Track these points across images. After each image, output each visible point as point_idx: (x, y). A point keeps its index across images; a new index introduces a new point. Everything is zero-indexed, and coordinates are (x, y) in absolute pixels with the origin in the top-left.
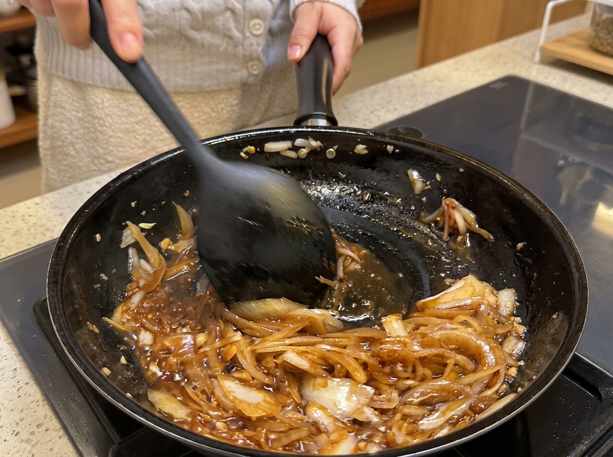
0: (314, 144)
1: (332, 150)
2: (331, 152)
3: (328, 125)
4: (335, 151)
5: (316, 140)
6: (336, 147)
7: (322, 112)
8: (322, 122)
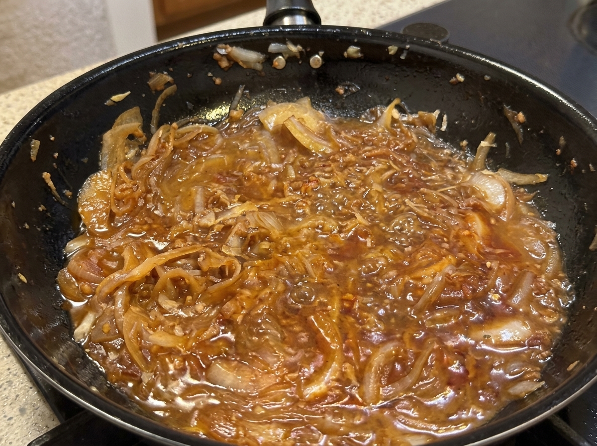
0: (294, 49)
1: (317, 56)
2: (316, 60)
3: (310, 23)
4: (321, 57)
5: (295, 44)
6: (321, 53)
7: (300, 6)
8: (301, 20)
